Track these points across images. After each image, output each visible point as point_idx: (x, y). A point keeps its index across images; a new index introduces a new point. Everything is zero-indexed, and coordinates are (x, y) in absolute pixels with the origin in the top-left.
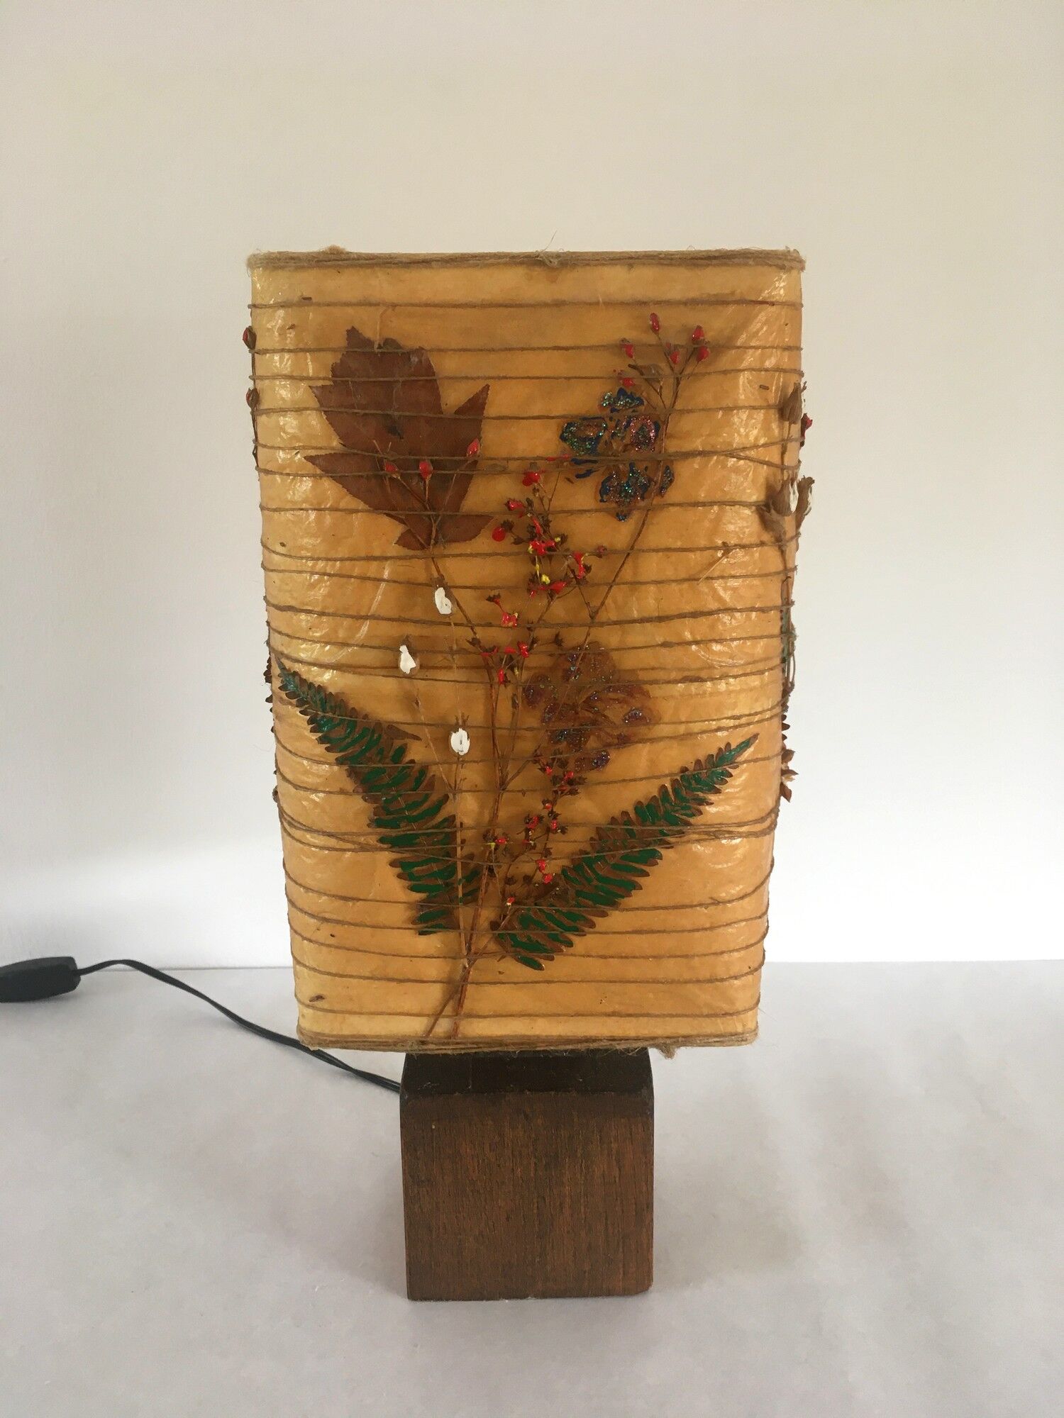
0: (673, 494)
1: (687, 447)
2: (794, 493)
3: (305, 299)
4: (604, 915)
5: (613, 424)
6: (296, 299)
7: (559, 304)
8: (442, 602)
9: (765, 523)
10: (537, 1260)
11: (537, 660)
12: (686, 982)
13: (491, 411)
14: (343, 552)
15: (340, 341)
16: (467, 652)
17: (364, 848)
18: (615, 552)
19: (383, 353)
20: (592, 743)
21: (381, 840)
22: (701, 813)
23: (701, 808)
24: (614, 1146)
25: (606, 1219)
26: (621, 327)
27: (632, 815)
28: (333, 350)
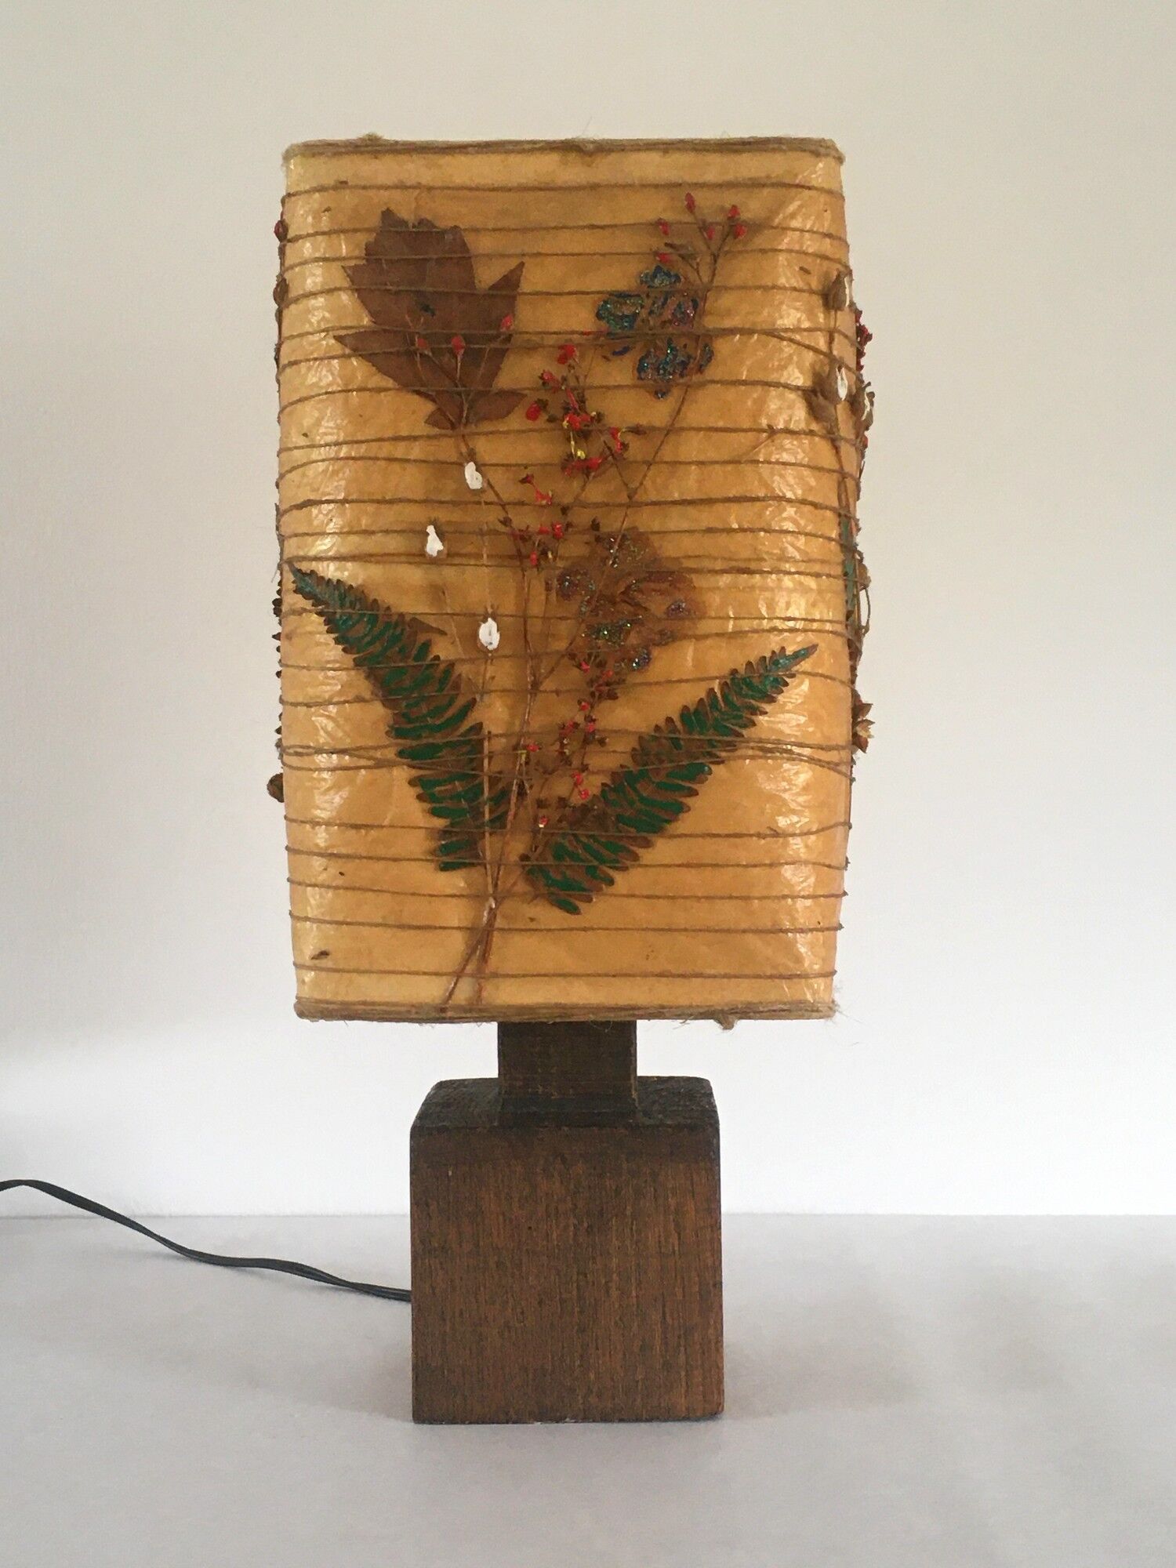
0: (713, 372)
1: (728, 323)
2: (842, 379)
3: (342, 182)
4: (647, 844)
5: (650, 301)
6: (332, 183)
7: (594, 187)
8: (472, 477)
9: (814, 412)
10: (578, 1363)
11: (574, 548)
12: (744, 931)
13: (525, 287)
14: (370, 433)
15: (375, 221)
16: (497, 533)
17: (380, 764)
18: (653, 429)
19: (417, 233)
20: (633, 639)
21: (400, 754)
22: (754, 724)
23: (754, 718)
24: (672, 1202)
25: (664, 1306)
26: (656, 208)
27: (678, 724)
28: (368, 230)
